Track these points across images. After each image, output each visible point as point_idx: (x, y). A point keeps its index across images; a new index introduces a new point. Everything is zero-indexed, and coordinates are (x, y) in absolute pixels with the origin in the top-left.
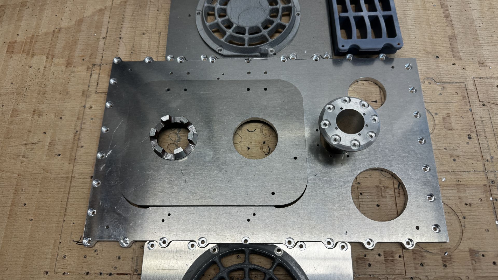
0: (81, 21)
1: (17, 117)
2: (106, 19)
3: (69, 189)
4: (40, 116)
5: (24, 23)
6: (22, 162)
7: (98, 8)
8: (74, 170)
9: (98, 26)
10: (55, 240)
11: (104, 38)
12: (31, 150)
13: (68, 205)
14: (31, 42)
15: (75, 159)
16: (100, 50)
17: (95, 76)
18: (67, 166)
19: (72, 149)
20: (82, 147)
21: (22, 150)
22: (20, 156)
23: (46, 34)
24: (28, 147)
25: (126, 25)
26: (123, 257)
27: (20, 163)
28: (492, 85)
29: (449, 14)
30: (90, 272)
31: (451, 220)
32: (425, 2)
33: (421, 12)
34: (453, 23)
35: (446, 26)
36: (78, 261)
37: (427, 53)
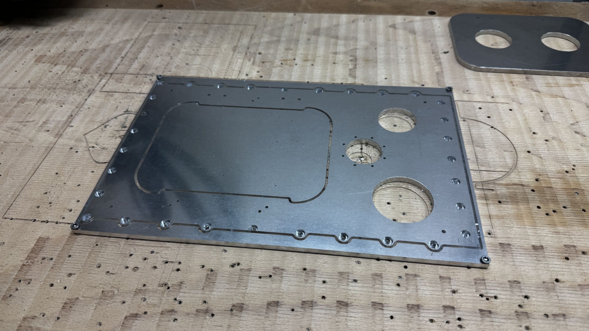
0: (107, 46)
1: (23, 103)
2: (129, 46)
3: (46, 156)
4: (44, 104)
5: (58, 45)
6: (12, 134)
7: (125, 38)
8: (57, 142)
9: (121, 50)
10: (15, 193)
11: (123, 57)
12: (24, 126)
13: (39, 167)
14: (58, 57)
15: (62, 135)
16: (115, 65)
17: (103, 81)
18: (51, 139)
19: (62, 127)
20: (72, 126)
21: (17, 125)
22: (12, 129)
23: (73, 53)
24: (23, 123)
25: (145, 50)
26: (74, 210)
27: (10, 134)
28: (474, 107)
29: (439, 58)
30: (37, 219)
31: (417, 204)
32: (417, 49)
33: (413, 56)
34: (442, 64)
35: (435, 66)
36: (29, 210)
37: (413, 82)
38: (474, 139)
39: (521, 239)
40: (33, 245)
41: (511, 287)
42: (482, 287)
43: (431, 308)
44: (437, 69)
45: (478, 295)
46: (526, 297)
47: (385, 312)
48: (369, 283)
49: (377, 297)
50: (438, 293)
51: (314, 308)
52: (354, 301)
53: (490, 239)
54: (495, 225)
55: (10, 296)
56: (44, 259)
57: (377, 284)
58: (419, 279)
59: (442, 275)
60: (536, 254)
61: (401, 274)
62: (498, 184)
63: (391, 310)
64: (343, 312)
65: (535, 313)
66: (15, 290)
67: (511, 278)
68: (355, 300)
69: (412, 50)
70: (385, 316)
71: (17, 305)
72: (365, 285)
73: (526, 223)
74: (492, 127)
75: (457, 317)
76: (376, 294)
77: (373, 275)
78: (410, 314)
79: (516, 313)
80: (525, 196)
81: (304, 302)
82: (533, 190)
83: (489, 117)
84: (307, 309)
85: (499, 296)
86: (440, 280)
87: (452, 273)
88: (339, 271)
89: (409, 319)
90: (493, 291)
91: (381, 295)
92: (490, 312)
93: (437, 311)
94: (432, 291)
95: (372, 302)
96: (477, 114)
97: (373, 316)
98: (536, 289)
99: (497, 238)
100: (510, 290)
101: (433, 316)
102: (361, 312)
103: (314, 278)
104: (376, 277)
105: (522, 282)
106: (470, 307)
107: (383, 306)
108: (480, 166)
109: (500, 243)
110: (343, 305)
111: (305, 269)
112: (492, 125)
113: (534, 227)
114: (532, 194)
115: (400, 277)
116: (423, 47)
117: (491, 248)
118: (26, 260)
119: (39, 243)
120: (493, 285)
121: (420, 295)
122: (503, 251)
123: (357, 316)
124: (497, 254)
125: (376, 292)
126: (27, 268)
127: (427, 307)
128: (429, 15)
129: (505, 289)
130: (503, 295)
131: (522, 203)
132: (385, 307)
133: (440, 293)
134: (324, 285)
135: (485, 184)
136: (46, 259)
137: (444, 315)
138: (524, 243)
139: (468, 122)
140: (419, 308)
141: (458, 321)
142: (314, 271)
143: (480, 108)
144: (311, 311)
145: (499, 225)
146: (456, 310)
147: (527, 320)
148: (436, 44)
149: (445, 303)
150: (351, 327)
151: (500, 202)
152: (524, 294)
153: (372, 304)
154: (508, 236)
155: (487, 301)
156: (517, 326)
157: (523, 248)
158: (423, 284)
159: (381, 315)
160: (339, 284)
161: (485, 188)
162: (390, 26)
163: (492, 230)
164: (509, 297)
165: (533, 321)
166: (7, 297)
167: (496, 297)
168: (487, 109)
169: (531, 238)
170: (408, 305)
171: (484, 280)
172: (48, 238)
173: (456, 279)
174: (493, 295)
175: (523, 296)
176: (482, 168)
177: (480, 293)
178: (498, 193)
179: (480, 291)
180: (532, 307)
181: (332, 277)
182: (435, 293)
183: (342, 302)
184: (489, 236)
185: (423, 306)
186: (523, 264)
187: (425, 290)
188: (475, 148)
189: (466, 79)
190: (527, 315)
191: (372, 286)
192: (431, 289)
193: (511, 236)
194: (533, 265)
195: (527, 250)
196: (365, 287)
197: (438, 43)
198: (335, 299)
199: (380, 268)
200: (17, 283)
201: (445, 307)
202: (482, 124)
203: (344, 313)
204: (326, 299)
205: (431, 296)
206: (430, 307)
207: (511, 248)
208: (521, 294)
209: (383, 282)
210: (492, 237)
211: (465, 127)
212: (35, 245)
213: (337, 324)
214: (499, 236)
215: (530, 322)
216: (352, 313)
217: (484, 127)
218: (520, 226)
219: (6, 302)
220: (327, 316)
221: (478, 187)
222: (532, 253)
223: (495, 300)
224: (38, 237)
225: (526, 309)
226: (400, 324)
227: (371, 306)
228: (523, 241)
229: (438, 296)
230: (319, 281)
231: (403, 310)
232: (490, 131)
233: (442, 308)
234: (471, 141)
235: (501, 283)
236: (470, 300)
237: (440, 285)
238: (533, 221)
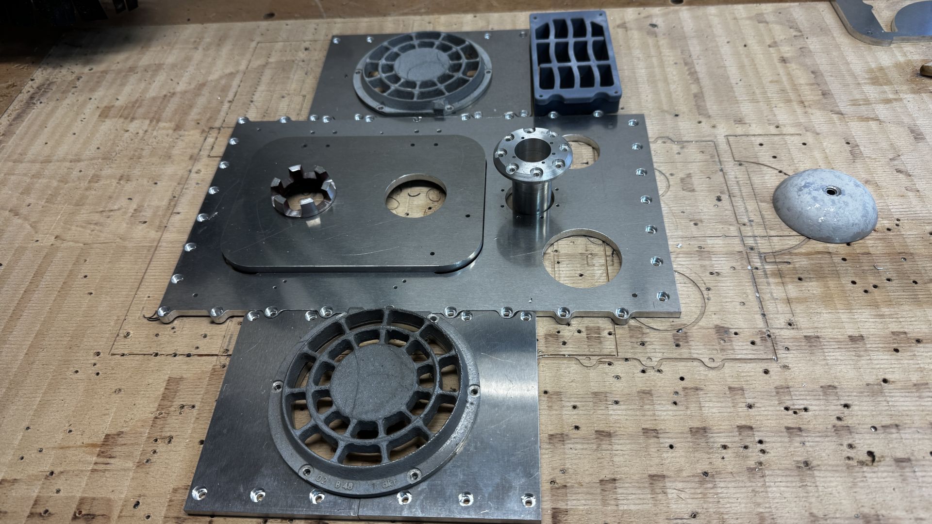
0: (203, 85)
1: (97, 182)
2: (236, 82)
3: (151, 259)
4: (128, 182)
5: (127, 89)
6: (92, 231)
7: (228, 71)
8: (162, 238)
9: (225, 90)
10: (118, 317)
11: (230, 102)
12: (108, 218)
13: (145, 277)
14: (133, 106)
15: (166, 227)
16: (223, 114)
17: (210, 140)
18: (153, 234)
19: (164, 216)
20: (179, 213)
21: (96, 217)
22: (91, 224)
23: (154, 99)
24: (104, 214)
25: (262, 88)
26: (210, 336)
27: (89, 231)
28: (752, 144)
29: (696, 72)
30: (159, 353)
31: (688, 291)
32: (662, 60)
33: (657, 70)
34: (700, 81)
35: (691, 84)
36: (146, 340)
37: (662, 111)
38: (756, 191)
39: (833, 328)
40: (162, 389)
41: (825, 394)
42: (787, 398)
43: (722, 430)
44: (694, 89)
45: (783, 409)
46: (846, 406)
47: (661, 440)
48: (635, 404)
49: (649, 422)
50: (729, 410)
51: (565, 442)
52: (618, 429)
53: (792, 331)
54: (797, 312)
55: (147, 461)
56: (182, 407)
57: (646, 404)
58: (701, 392)
59: (732, 386)
60: (854, 348)
61: (677, 389)
62: (796, 254)
63: (669, 438)
64: (606, 444)
65: (861, 426)
66: (152, 453)
67: (824, 382)
68: (620, 427)
69: (655, 61)
70: (662, 445)
71: (159, 473)
72: (631, 408)
73: (839, 306)
74: (780, 172)
75: (757, 439)
76: (646, 417)
77: (639, 392)
78: (695, 440)
79: (835, 428)
80: (834, 268)
81: (552, 435)
82: (844, 259)
83: (775, 157)
84: (557, 445)
85: (810, 407)
86: (730, 393)
87: (745, 381)
88: (592, 391)
89: (695, 447)
90: (801, 402)
91: (652, 418)
92: (800, 429)
93: (730, 434)
94: (721, 407)
95: (643, 429)
96: (758, 154)
97: (647, 447)
98: (858, 394)
99: (801, 329)
100: (824, 398)
101: (725, 440)
102: (629, 443)
103: (560, 402)
104: (644, 395)
105: (839, 387)
106: (773, 425)
107: (658, 433)
108: (768, 231)
109: (805, 336)
110: (604, 435)
111: (546, 392)
112: (780, 169)
113: (849, 311)
114: (843, 265)
115: (676, 393)
116: (670, 56)
117: (794, 344)
118: (158, 410)
119: (171, 385)
120: (801, 393)
121: (706, 415)
122: (810, 346)
123: (625, 449)
124: (802, 351)
125: (647, 415)
126: (162, 422)
127: (717, 429)
128: (673, 4)
129: (817, 397)
130: (815, 406)
131: (831, 279)
132: (661, 433)
133: (732, 410)
134: (575, 412)
135: (778, 255)
136: (185, 407)
137: (740, 438)
138: (838, 333)
139: (746, 167)
140: (706, 432)
141: (759, 445)
142: (558, 394)
143: (761, 145)
144: (562, 447)
145: (801, 312)
146: (755, 430)
147: (850, 436)
148: (689, 50)
149: (740, 422)
150: (618, 464)
151: (800, 279)
152: (843, 402)
153: (643, 431)
154: (816, 325)
155: (795, 415)
156: (837, 444)
157: (836, 340)
158: (707, 399)
159: (657, 445)
160: (595, 408)
161: (778, 260)
162: (618, 26)
163: (793, 319)
164: (823, 407)
165: (857, 436)
166: (144, 464)
167: (806, 410)
168: (770, 146)
169: (846, 325)
170: (690, 428)
171: (788, 388)
172: (181, 379)
173: (752, 390)
174: (802, 407)
175: (841, 405)
176: (772, 233)
177: (785, 405)
178: (797, 266)
179: (784, 403)
180: (854, 419)
181: (584, 400)
182: (724, 410)
183: (603, 432)
184: (789, 327)
185: (710, 429)
186: (838, 363)
187: (713, 407)
188: (760, 203)
189: (737, 102)
190: (849, 430)
191: (640, 407)
192: (719, 405)
193: (820, 326)
194: (851, 362)
195: (843, 343)
196: (631, 409)
197: (691, 49)
198: (593, 428)
199: (648, 382)
200: (152, 443)
201: (741, 428)
202: (766, 167)
203: (607, 446)
204: (580, 429)
205: (719, 414)
206: (720, 429)
207: (820, 342)
208: (839, 403)
209: (655, 401)
210: (793, 328)
211: (743, 175)
212: (166, 389)
213: (599, 461)
214: (803, 326)
215: (853, 438)
216: (618, 445)
217: (769, 172)
218: (830, 311)
219: (144, 470)
220: (585, 452)
221: (768, 260)
222: (849, 346)
223: (805, 413)
224: (167, 378)
225: (848, 421)
226: (683, 454)
227: (641, 434)
228: (836, 330)
229: (730, 414)
230: (568, 407)
231: (685, 435)
232: (778, 177)
233: (736, 429)
234: (753, 194)
235: (810, 390)
236: (772, 415)
237: (730, 399)
238: (846, 302)
